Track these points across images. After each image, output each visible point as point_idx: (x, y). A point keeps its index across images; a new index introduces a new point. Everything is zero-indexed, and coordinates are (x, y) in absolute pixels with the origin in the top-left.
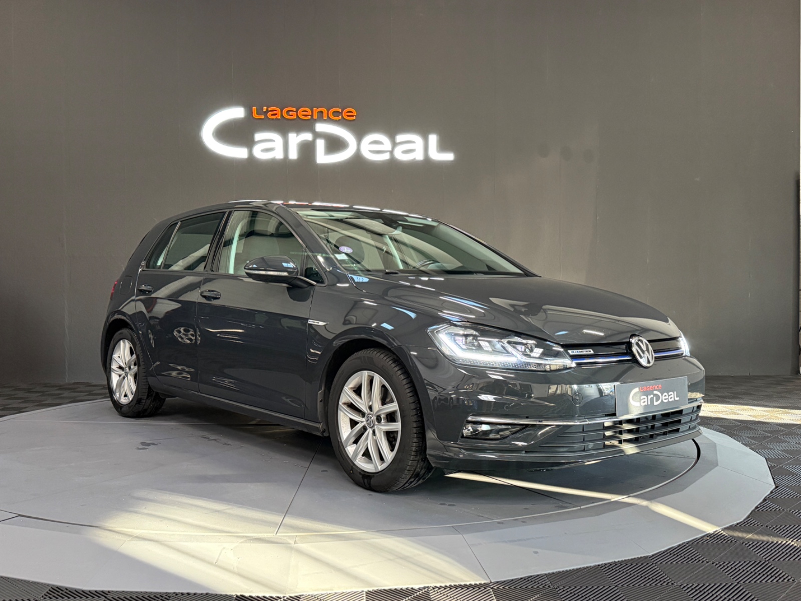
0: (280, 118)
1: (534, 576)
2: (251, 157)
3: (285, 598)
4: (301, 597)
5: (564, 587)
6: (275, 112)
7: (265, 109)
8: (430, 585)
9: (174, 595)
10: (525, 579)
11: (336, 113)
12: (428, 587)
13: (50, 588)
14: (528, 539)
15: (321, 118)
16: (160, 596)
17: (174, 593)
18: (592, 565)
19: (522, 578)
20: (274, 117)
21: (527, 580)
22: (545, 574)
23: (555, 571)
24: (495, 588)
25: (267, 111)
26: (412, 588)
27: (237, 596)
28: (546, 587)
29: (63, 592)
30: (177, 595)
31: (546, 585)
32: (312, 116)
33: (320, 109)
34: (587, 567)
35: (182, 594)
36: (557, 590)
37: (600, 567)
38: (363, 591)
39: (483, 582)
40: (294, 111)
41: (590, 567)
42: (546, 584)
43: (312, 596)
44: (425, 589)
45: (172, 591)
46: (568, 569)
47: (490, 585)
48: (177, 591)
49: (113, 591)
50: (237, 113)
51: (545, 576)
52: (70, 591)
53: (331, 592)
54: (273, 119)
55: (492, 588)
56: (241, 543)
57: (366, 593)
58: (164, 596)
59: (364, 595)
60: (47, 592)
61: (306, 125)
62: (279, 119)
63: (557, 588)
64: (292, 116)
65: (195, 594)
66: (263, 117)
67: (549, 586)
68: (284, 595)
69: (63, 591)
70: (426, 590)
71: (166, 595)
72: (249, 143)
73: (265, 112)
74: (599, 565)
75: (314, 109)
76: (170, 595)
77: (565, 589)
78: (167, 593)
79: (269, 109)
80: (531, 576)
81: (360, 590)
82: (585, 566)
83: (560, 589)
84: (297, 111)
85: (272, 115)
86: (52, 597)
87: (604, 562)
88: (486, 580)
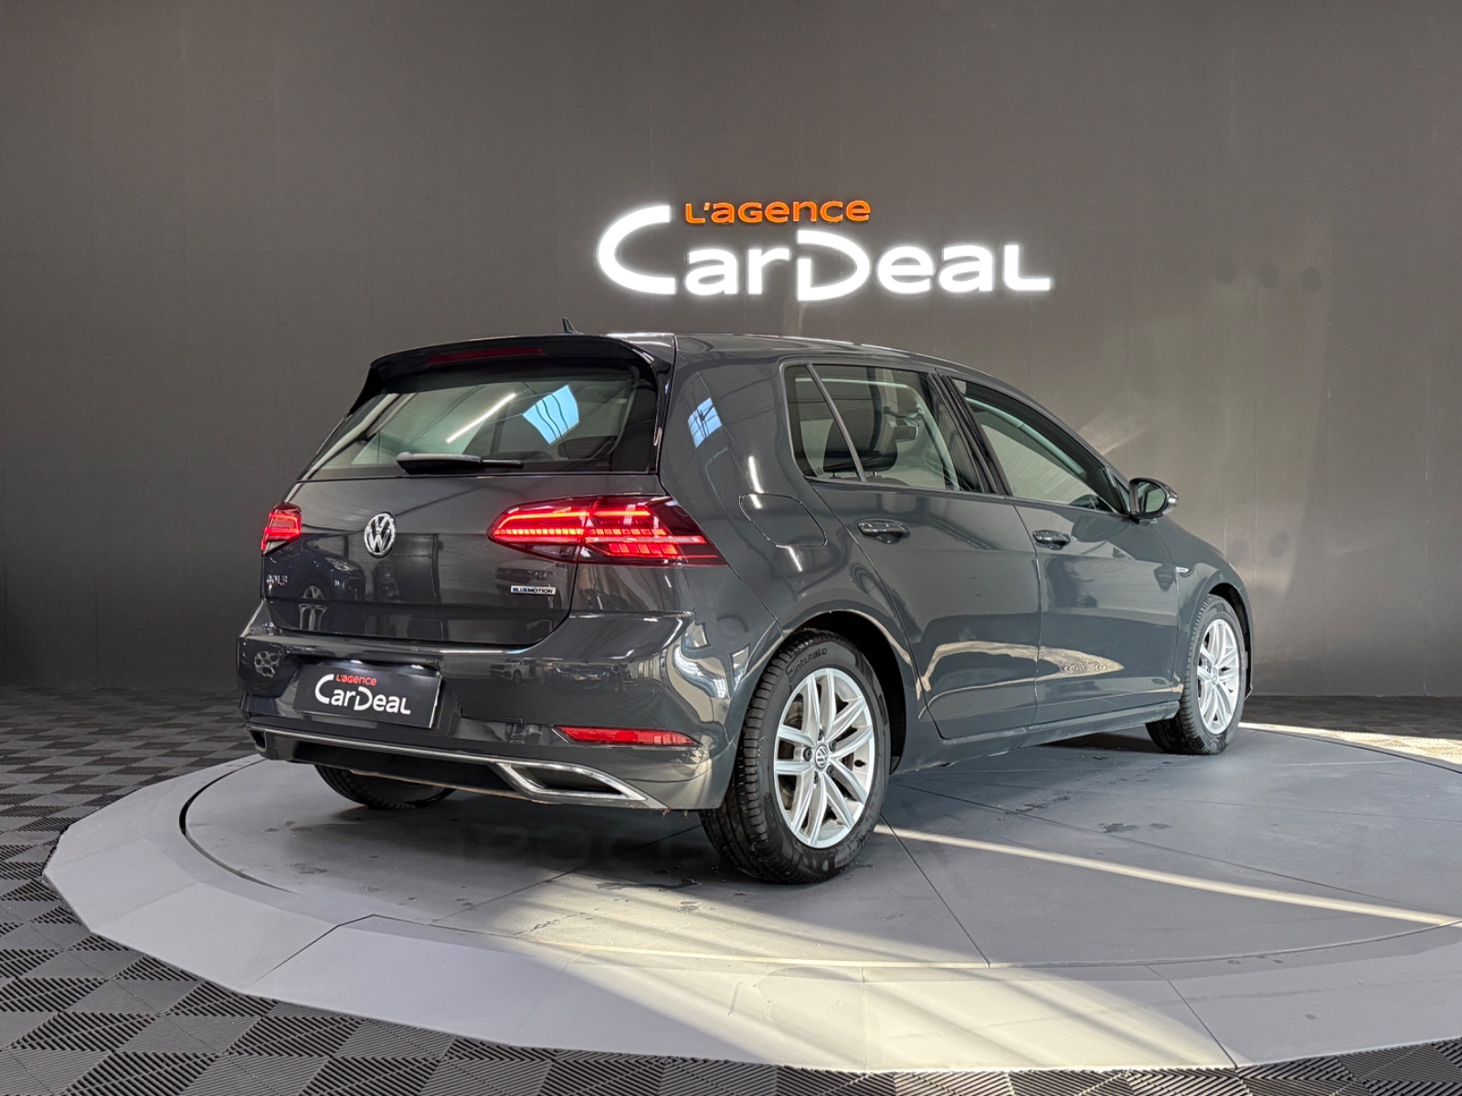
0: (733, 221)
1: (1314, 1058)
2: (682, 294)
3: (867, 1077)
4: (895, 1077)
5: (1379, 1082)
6: (724, 212)
7: (707, 206)
8: (1124, 1068)
9: (670, 1061)
10: (1299, 1065)
11: (834, 211)
12: (1121, 1071)
13: (453, 1040)
14: (1294, 993)
15: (806, 220)
16: (647, 1061)
17: (669, 1057)
18: (1420, 1043)
19: (1292, 1063)
20: (723, 220)
21: (1303, 1066)
22: (1336, 1057)
23: (1351, 1052)
24: (1248, 1077)
25: (712, 210)
26: (1092, 1072)
27: (779, 1068)
28: (1344, 1079)
29: (478, 1049)
30: (674, 1061)
31: (1342, 1077)
32: (790, 216)
33: (805, 204)
34: (1412, 1047)
35: (684, 1060)
36: (1367, 1086)
37: (1436, 1047)
38: (1003, 1073)
39: (1221, 1067)
40: (759, 209)
41: (1418, 1046)
42: (1343, 1074)
43: (914, 1076)
44: (1117, 1074)
45: (665, 1054)
46: (1376, 1048)
47: (1237, 1071)
48: (674, 1055)
49: (562, 1051)
50: (658, 214)
51: (1336, 1061)
52: (488, 1047)
53: (945, 1071)
54: (720, 224)
55: (1241, 1078)
56: (772, 974)
57: (1010, 1075)
58: (653, 1061)
59: (1008, 1080)
60: (451, 1048)
61: (781, 233)
62: (731, 224)
63: (1365, 1083)
64: (755, 217)
65: (705, 1061)
66: (703, 220)
67: (1349, 1079)
68: (863, 1071)
69: (477, 1046)
70: (1119, 1076)
71: (657, 1061)
72: (679, 268)
73: (706, 211)
74: (1433, 1045)
75: (795, 203)
76: (663, 1061)
77: (1381, 1085)
78: (656, 1057)
79: (715, 206)
80: (1310, 1060)
81: (997, 1070)
82: (1408, 1044)
83: (1372, 1085)
84: (763, 209)
85: (720, 217)
86: (463, 1056)
87: (1441, 1039)
88: (1227, 1063)
